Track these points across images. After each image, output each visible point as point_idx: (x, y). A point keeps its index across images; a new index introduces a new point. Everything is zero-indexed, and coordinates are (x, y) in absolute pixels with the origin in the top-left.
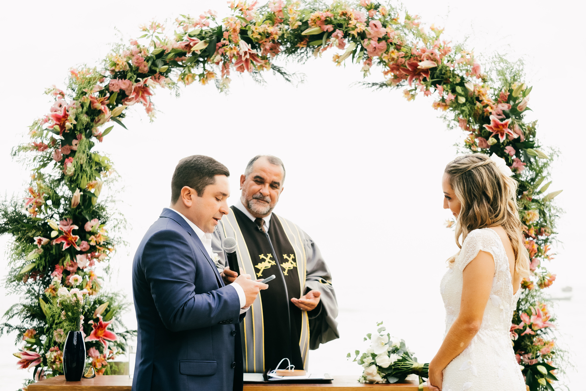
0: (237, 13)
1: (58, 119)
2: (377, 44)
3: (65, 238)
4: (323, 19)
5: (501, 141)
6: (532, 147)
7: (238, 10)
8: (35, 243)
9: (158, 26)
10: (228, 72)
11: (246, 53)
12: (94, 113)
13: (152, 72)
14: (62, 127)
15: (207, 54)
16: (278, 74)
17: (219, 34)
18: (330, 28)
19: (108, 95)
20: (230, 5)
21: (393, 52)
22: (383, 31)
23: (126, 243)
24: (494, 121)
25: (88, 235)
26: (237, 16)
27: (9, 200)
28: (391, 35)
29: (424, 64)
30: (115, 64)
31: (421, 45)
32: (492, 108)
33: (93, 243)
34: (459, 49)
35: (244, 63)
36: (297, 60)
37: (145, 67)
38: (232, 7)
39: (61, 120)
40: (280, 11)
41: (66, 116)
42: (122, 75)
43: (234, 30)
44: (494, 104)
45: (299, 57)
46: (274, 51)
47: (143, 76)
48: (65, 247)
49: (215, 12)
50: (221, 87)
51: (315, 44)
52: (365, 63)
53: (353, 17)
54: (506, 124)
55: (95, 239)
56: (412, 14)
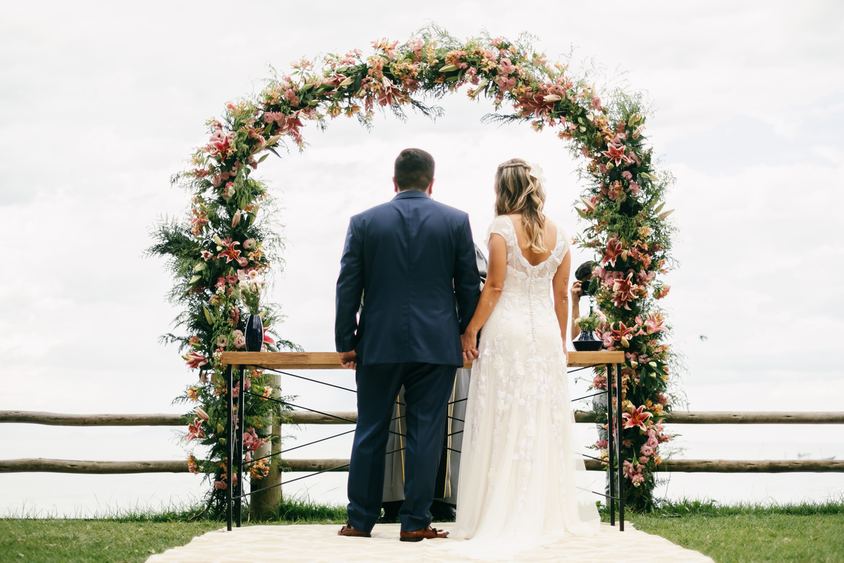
0: (380, 52)
1: (219, 146)
2: (507, 80)
3: (228, 253)
4: (458, 57)
5: (617, 165)
6: (647, 171)
7: (380, 49)
8: (202, 256)
9: (308, 64)
10: (372, 106)
11: (388, 88)
12: (252, 143)
13: (302, 105)
14: (224, 154)
15: (353, 90)
16: (417, 108)
17: (364, 70)
18: (464, 65)
19: (263, 126)
20: (373, 45)
21: (521, 87)
22: (513, 67)
23: (280, 260)
24: (611, 148)
25: (247, 252)
26: (380, 55)
27: (169, 222)
28: (520, 72)
29: (549, 98)
30: (271, 98)
31: (547, 80)
32: (610, 137)
33: (251, 259)
34: (581, 84)
35: (386, 98)
36: (434, 95)
37: (297, 101)
38: (375, 47)
39: (223, 148)
40: (420, 50)
41: (227, 144)
42: (276, 108)
43: (378, 68)
44: (613, 134)
45: (437, 92)
46: (414, 87)
47: (295, 109)
48: (228, 260)
49: (360, 51)
50: (365, 121)
51: (451, 79)
52: (497, 97)
53: (485, 55)
54: (622, 150)
55: (254, 255)
56: (539, 53)
